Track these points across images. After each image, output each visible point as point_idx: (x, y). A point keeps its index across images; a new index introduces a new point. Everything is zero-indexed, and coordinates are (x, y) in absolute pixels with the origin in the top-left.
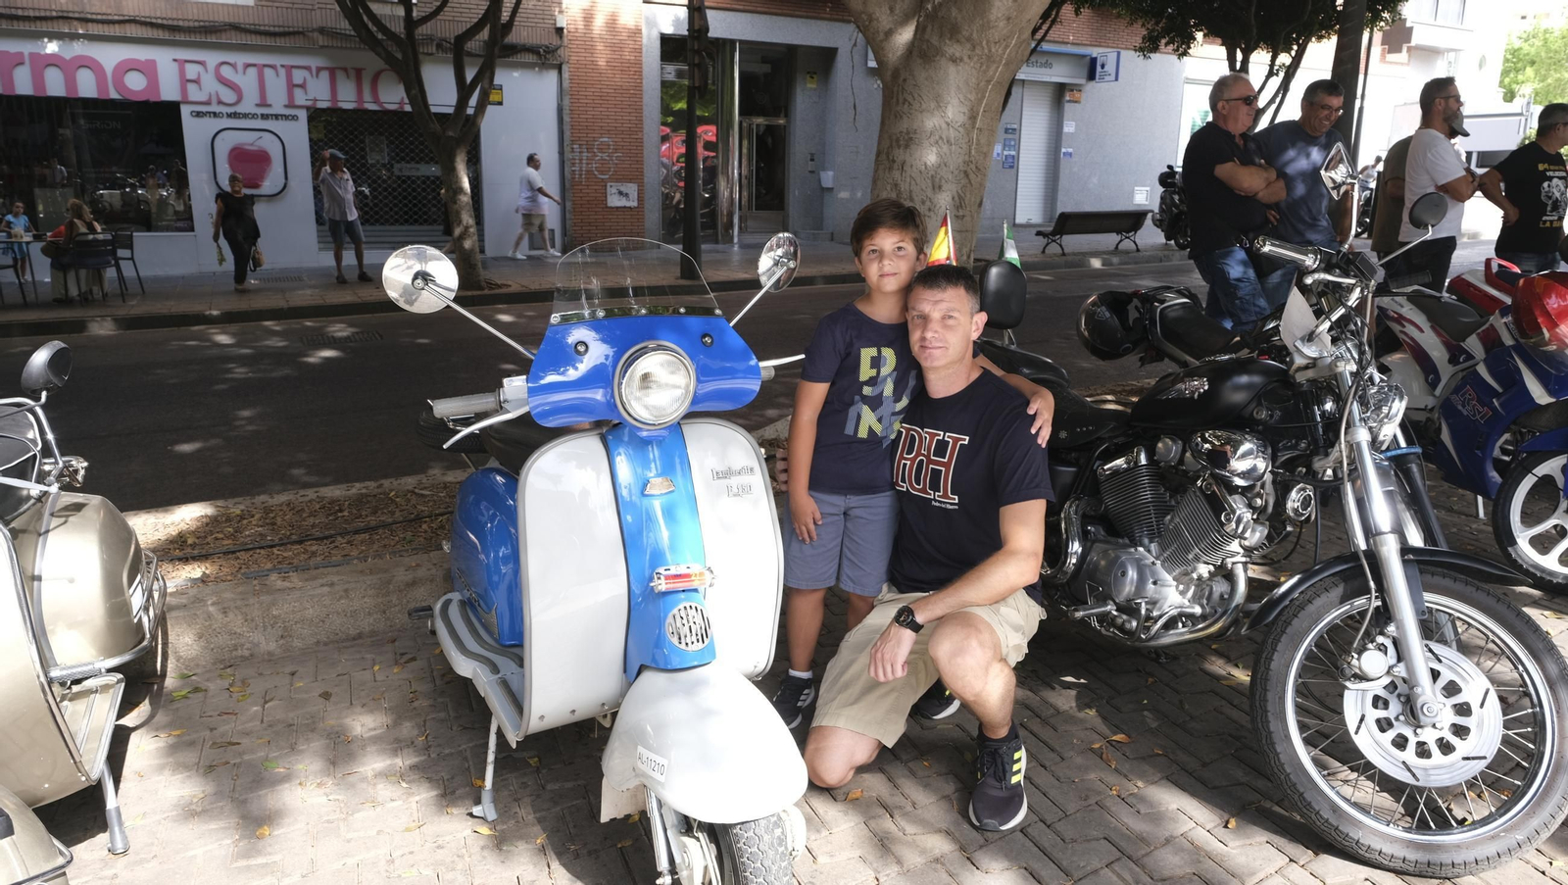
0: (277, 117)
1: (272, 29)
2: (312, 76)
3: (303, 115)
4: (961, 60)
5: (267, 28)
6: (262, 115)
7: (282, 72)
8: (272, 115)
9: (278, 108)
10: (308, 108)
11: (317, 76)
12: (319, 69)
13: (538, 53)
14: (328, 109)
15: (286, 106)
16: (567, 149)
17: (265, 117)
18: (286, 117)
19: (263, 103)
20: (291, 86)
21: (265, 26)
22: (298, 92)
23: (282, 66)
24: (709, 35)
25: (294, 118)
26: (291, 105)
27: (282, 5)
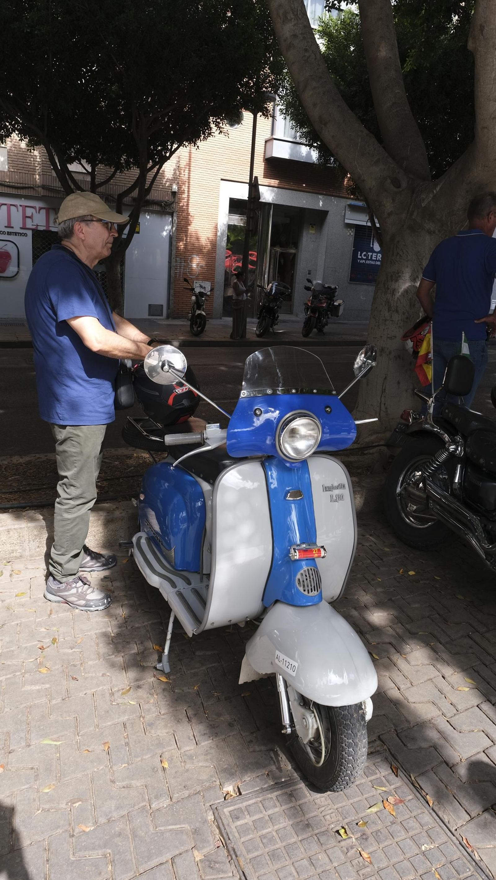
0: (16, 234)
1: (16, 185)
2: (36, 212)
3: (30, 233)
4: (434, 232)
5: (14, 184)
6: (8, 232)
7: (20, 209)
8: (13, 233)
9: (17, 229)
10: (33, 230)
11: (39, 213)
12: (41, 209)
13: (161, 206)
14: (44, 230)
15: (21, 228)
16: (173, 260)
17: (9, 233)
18: (21, 234)
19: (9, 226)
20: (25, 217)
21: (13, 183)
22: (28, 221)
23: (21, 206)
24: (260, 201)
25: (25, 235)
26: (24, 228)
27: (23, 172)
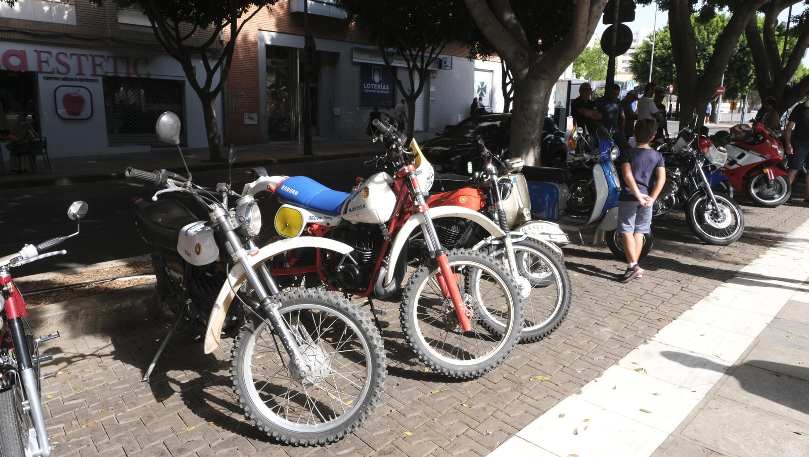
0: (87, 80)
1: (85, 37)
2: (105, 60)
3: (100, 79)
6: (80, 79)
7: (90, 58)
8: (85, 79)
9: (88, 76)
10: (102, 76)
11: (107, 61)
12: (108, 57)
13: (212, 52)
14: (112, 77)
15: (92, 75)
16: (226, 97)
18: (92, 81)
19: (80, 73)
20: (94, 65)
21: (82, 35)
22: (98, 68)
23: (90, 55)
25: (96, 81)
26: (94, 74)
27: (91, 25)
